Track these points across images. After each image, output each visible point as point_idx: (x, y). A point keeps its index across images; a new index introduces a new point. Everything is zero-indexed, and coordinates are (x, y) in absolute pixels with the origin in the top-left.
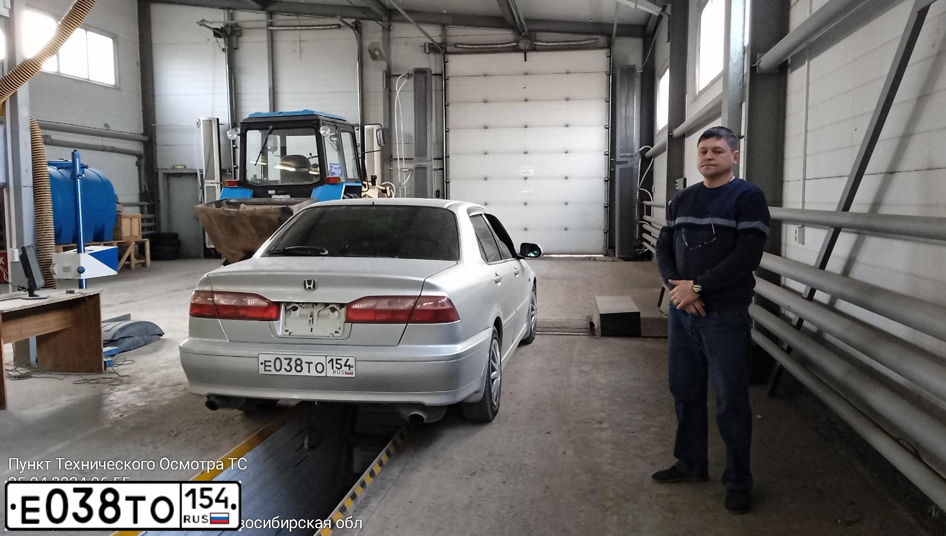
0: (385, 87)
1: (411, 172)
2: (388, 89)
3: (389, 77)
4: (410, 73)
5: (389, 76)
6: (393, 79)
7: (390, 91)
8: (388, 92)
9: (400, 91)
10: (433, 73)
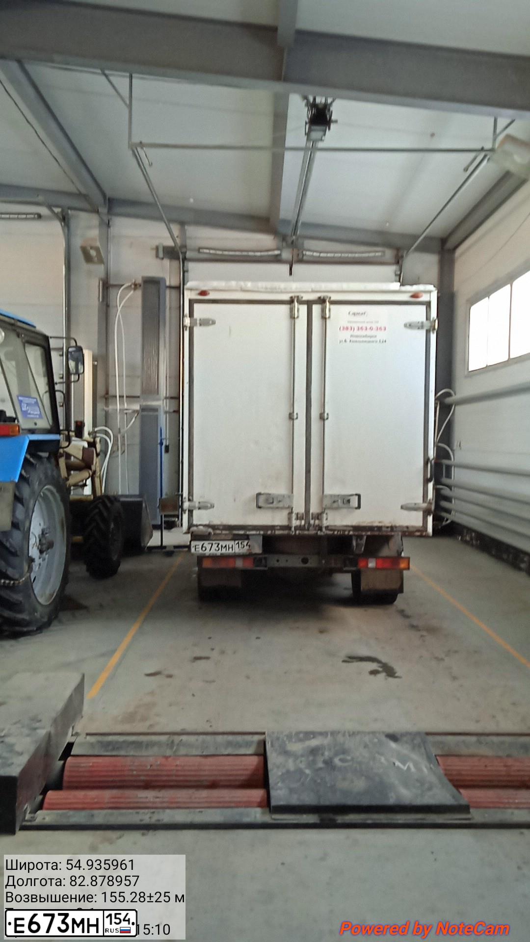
0: (101, 300)
1: (136, 415)
2: (105, 303)
3: (107, 288)
4: (137, 282)
5: (107, 286)
6: (112, 291)
7: (108, 306)
8: (105, 307)
9: (123, 306)
10: (168, 284)
